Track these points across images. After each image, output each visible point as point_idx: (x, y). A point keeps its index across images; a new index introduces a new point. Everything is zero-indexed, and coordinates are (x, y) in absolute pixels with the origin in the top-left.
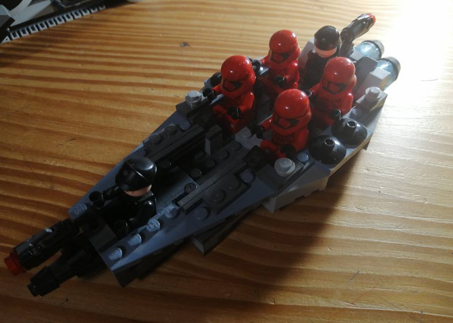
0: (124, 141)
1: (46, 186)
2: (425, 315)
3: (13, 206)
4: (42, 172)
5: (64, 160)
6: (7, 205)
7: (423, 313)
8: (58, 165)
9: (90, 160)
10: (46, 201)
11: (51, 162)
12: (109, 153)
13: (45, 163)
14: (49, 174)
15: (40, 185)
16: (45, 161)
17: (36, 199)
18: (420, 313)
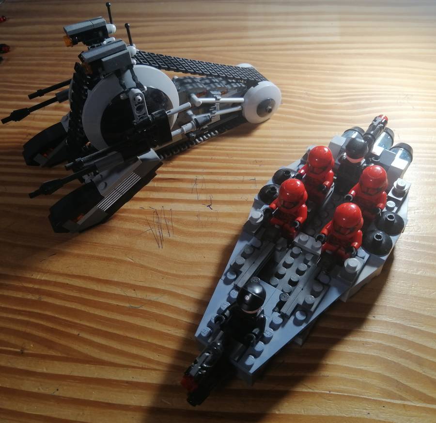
0: (97, 254)
1: (35, 297)
2: (332, 394)
3: (10, 316)
4: (31, 286)
5: (48, 274)
6: (5, 315)
7: (331, 393)
8: (43, 278)
9: (69, 273)
10: (36, 311)
11: (37, 277)
12: (84, 266)
13: (32, 277)
14: (36, 287)
15: (30, 297)
16: (32, 275)
17: (28, 309)
18: (328, 392)
